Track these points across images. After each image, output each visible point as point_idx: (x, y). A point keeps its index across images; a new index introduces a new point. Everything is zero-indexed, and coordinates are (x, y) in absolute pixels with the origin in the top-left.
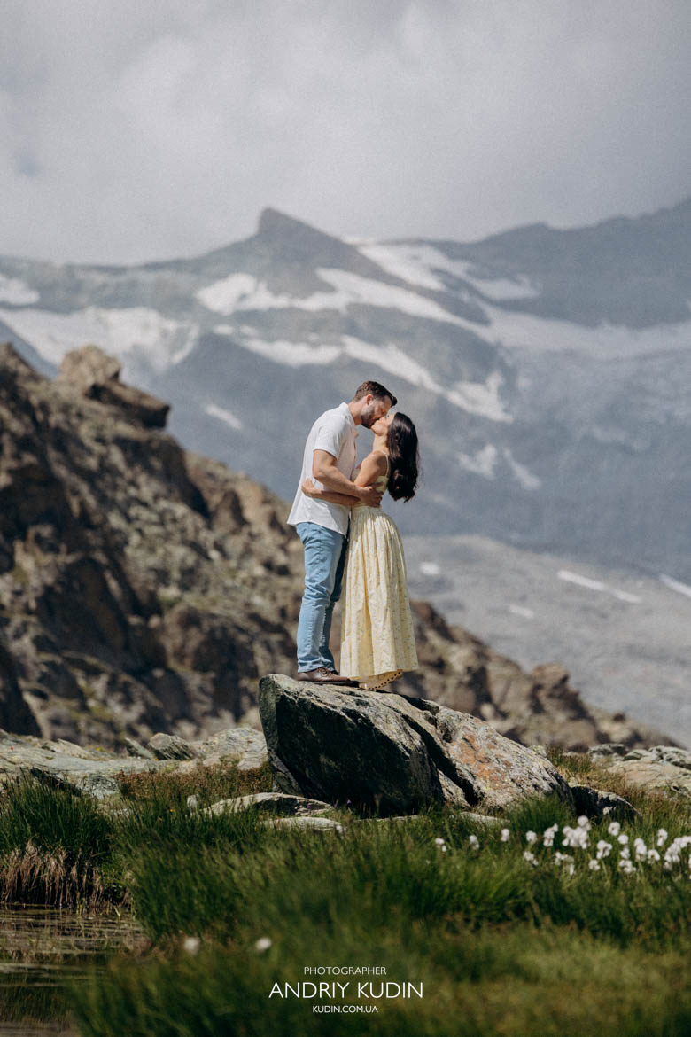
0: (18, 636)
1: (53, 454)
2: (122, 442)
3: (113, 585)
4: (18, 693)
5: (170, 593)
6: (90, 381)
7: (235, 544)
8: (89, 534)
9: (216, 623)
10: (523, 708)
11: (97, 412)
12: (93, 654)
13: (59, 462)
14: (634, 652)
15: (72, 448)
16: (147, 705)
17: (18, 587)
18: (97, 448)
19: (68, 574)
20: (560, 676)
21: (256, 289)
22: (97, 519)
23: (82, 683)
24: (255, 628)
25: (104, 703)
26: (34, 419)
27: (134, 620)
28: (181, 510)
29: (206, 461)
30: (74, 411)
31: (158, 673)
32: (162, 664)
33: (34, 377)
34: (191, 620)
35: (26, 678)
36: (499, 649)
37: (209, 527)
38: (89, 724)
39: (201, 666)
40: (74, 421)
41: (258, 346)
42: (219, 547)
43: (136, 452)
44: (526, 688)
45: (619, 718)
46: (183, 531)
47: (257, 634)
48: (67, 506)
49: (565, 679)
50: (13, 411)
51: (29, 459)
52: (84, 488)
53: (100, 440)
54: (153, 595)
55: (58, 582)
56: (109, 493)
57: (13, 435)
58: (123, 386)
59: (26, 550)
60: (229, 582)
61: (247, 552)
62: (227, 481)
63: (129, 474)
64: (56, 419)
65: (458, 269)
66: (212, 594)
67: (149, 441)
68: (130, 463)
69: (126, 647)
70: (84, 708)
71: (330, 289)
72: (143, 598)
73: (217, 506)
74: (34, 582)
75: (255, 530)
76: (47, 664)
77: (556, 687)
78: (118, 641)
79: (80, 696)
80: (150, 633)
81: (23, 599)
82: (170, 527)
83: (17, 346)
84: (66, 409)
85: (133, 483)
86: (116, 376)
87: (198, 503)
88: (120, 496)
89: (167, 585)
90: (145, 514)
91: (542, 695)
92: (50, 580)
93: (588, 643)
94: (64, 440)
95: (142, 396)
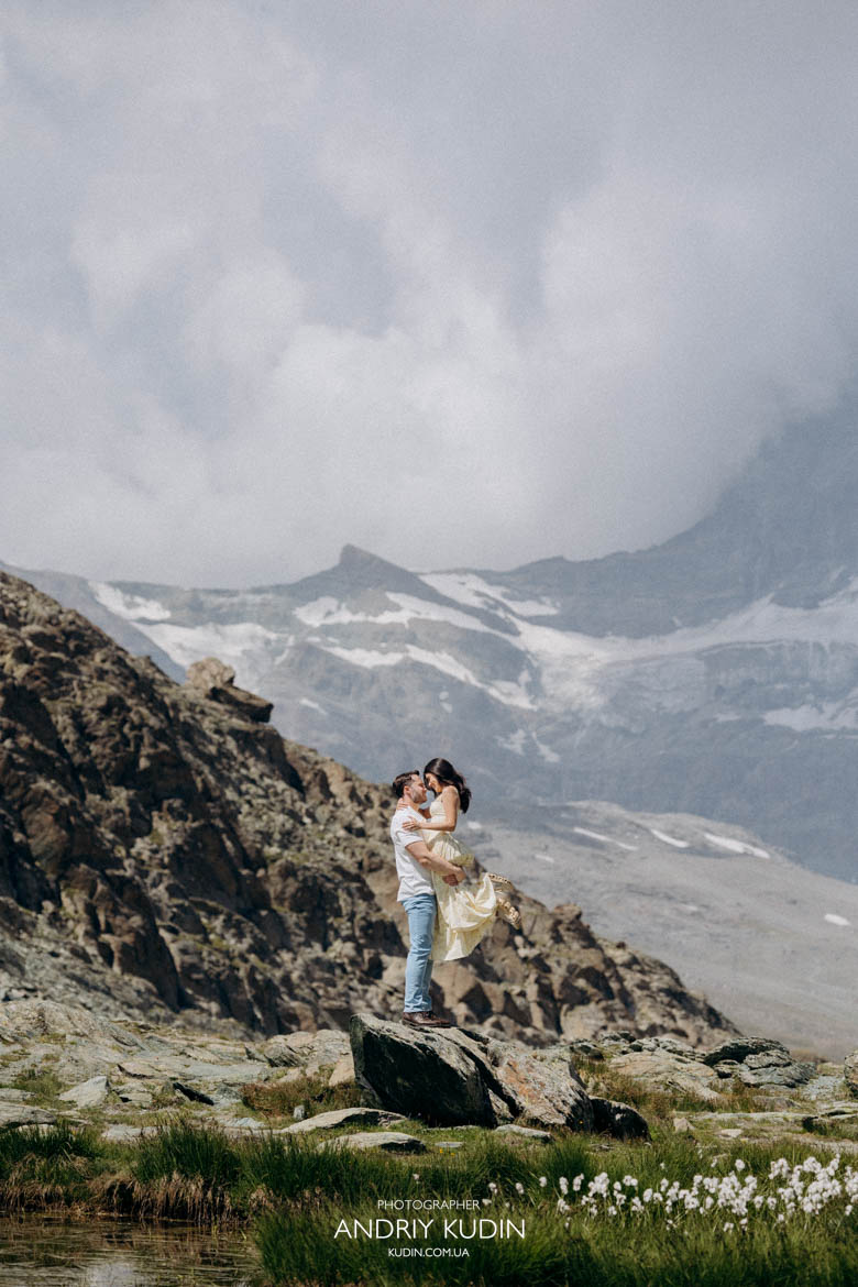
0: (155, 885)
1: (182, 743)
2: (234, 733)
3: (229, 844)
4: (156, 929)
5: (273, 850)
6: (211, 685)
7: (323, 813)
8: (210, 804)
9: (308, 873)
10: (547, 938)
11: (214, 709)
12: (212, 900)
13: (186, 748)
14: (632, 889)
15: (196, 737)
16: (254, 937)
17: (155, 846)
18: (216, 737)
19: (193, 835)
20: (576, 913)
21: (339, 608)
22: (216, 793)
23: (204, 921)
24: (339, 877)
25: (222, 937)
26: (167, 715)
27: (245, 872)
28: (281, 785)
29: (300, 747)
30: (198, 709)
31: (264, 913)
32: (267, 906)
33: (168, 683)
34: (289, 871)
35: (162, 920)
36: (527, 891)
37: (303, 800)
38: (210, 954)
39: (297, 908)
40: (198, 717)
41: (339, 652)
42: (311, 815)
43: (246, 740)
44: (549, 923)
45: (621, 946)
46: (283, 801)
47: (340, 882)
48: (194, 782)
49: (579, 916)
50: (150, 710)
51: (163, 747)
52: (206, 769)
53: (218, 731)
54: (259, 851)
55: (186, 842)
56: (225, 772)
57: (151, 728)
58: (236, 688)
59: (161, 818)
60: (318, 842)
61: (333, 818)
62: (316, 763)
63: (241, 758)
64: (184, 715)
65: (495, 593)
66: (305, 851)
67: (257, 732)
68: (242, 751)
69: (239, 893)
70: (206, 941)
71: (397, 608)
72: (253, 855)
73: (310, 783)
74: (168, 843)
75: (338, 801)
76: (176, 906)
77: (572, 923)
78: (233, 888)
79: (204, 931)
80: (257, 880)
81: (159, 856)
82: (273, 799)
83: (154, 660)
84: (192, 707)
85: (244, 765)
86: (231, 680)
87: (294, 781)
88: (234, 775)
89: (270, 845)
90: (253, 789)
91: (561, 929)
92: (179, 841)
93: (596, 883)
94: (190, 732)
95: (251, 697)
